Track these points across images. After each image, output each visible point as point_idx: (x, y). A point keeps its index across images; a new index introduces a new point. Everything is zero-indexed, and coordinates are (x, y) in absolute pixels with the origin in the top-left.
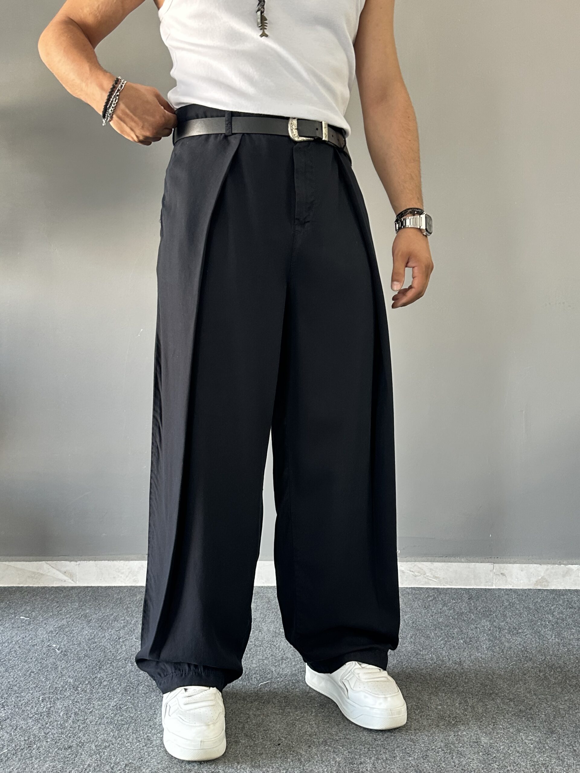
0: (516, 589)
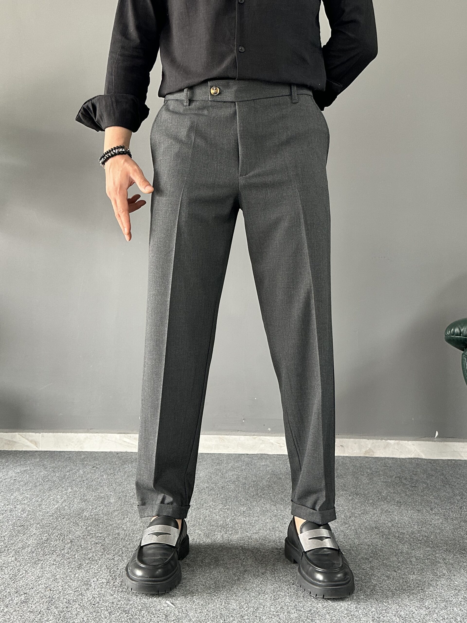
0: (351, 457)
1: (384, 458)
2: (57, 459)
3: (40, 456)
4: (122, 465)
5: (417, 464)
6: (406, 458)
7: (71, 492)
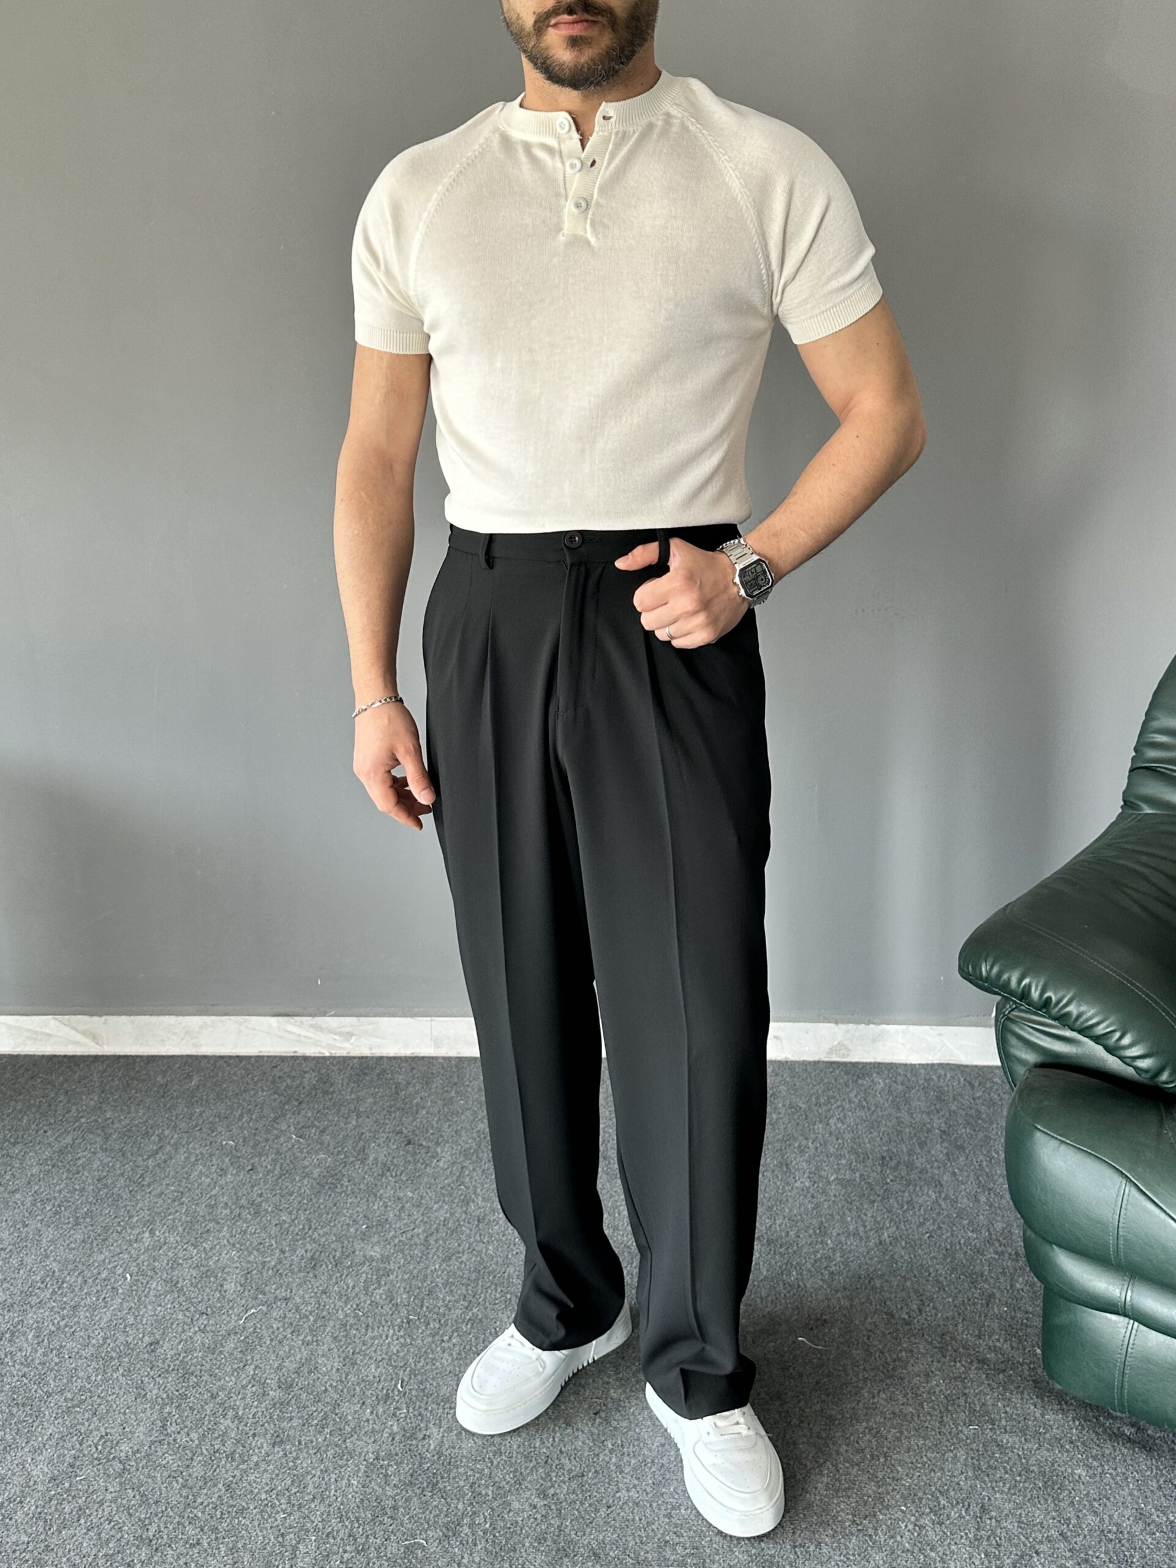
1: (870, 1063)
2: (138, 1095)
3: (102, 1082)
4: (275, 1119)
5: (941, 1096)
6: (919, 1065)
7: (147, 1250)
